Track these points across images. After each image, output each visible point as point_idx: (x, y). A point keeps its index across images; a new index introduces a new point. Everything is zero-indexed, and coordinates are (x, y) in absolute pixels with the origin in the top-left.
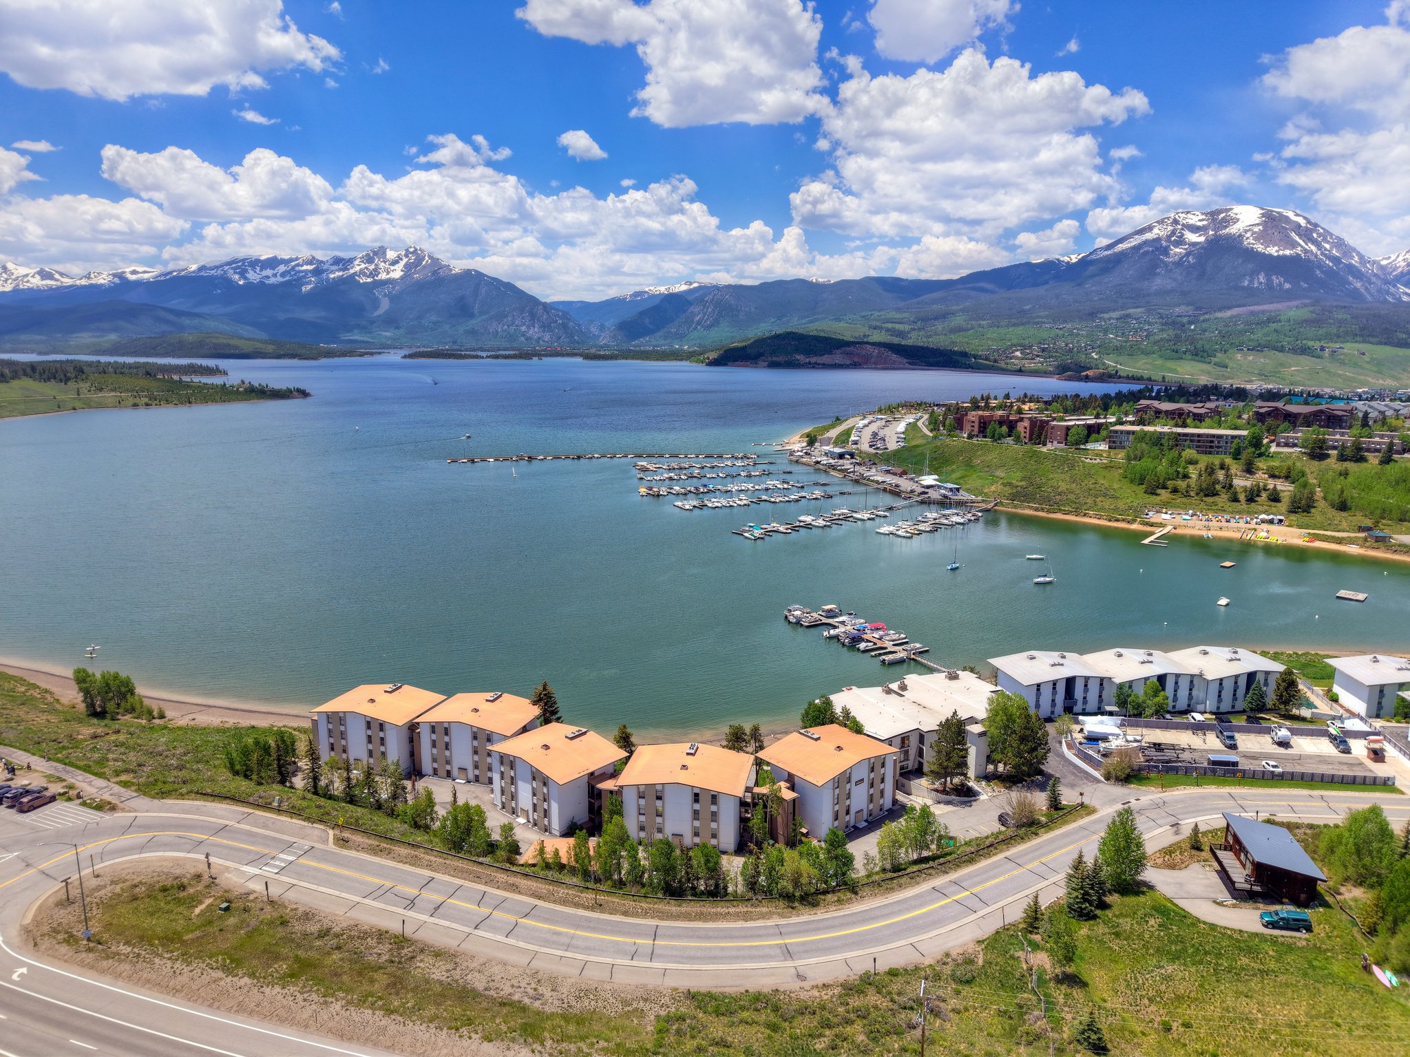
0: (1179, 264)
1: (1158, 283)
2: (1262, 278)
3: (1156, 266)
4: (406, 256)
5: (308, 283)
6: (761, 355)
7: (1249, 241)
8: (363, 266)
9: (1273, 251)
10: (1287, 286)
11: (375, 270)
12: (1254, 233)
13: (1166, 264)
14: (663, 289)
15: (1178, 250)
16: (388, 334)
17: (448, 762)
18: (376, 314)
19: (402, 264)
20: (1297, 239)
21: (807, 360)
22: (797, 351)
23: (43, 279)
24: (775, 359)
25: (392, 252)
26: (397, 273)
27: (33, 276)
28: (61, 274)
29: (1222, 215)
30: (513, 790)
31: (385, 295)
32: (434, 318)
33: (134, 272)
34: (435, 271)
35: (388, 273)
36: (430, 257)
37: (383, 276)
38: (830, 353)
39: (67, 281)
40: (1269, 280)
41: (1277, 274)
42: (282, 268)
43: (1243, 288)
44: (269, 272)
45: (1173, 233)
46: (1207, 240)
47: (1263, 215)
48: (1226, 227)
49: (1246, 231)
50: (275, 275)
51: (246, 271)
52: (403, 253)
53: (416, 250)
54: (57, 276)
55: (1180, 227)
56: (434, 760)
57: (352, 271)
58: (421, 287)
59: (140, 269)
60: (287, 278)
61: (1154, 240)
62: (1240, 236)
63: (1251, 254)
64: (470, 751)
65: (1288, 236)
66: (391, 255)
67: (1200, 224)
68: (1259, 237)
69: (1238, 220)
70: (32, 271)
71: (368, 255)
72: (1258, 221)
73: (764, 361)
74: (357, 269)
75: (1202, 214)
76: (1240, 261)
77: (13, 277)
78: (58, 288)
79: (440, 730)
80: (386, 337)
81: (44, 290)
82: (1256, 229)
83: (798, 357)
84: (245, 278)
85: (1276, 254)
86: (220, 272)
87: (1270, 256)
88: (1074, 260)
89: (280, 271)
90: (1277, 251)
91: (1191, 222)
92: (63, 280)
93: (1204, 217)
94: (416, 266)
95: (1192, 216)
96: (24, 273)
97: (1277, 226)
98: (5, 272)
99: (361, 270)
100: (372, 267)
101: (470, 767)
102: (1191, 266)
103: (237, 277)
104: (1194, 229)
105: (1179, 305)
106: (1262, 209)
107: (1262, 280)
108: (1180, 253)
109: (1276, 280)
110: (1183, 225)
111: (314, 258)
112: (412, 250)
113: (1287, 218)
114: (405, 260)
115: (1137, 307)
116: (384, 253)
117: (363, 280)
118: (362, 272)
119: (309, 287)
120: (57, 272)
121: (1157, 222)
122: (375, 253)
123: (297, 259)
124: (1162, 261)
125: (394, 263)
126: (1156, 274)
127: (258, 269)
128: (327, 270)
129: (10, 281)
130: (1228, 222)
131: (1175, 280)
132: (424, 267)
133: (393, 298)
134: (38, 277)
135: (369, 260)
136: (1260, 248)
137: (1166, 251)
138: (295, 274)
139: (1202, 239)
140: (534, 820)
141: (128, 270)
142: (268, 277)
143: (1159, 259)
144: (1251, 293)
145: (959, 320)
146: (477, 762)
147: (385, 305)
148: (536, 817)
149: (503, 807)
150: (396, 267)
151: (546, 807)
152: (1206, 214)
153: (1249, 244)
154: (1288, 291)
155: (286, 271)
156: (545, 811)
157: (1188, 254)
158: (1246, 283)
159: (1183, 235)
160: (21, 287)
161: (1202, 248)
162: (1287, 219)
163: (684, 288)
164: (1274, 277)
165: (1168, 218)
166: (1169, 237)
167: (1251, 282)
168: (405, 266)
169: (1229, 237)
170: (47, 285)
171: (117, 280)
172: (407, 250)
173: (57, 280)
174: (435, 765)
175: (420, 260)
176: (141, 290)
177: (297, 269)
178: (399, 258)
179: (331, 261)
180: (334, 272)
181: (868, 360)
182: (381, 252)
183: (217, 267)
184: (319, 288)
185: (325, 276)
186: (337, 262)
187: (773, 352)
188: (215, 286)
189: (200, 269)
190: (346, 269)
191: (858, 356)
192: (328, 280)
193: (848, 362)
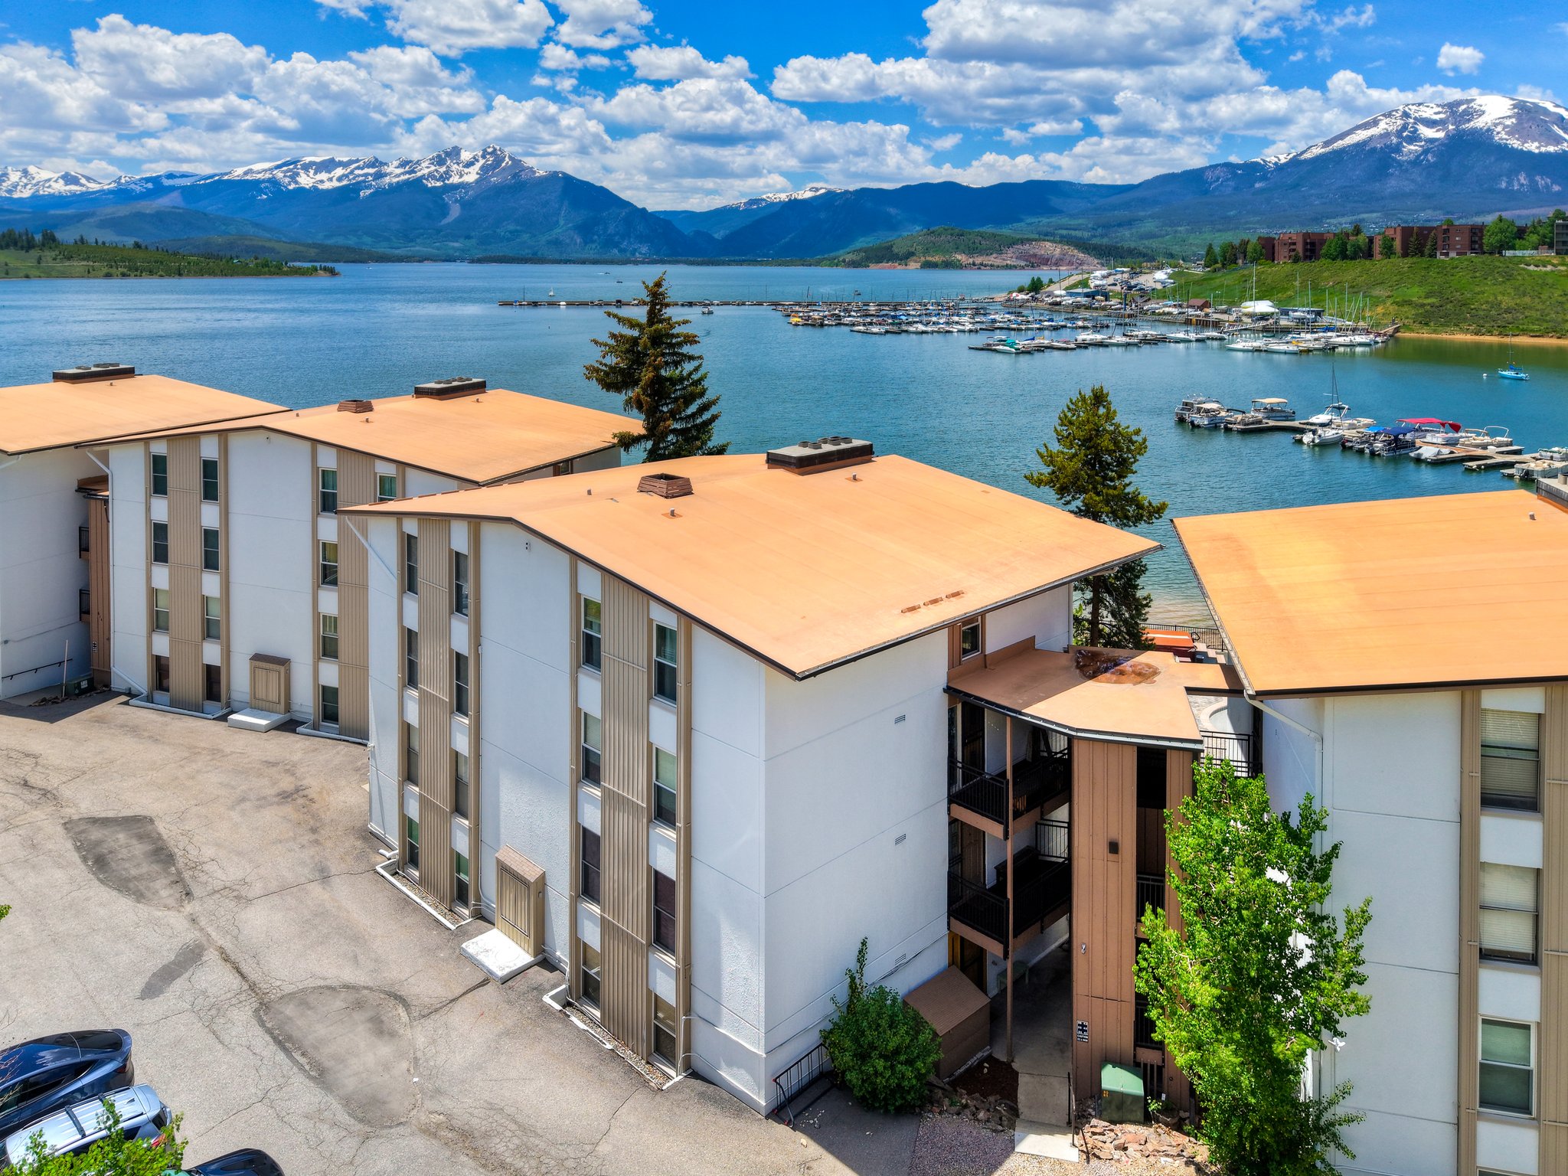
0: (1416, 162)
1: (1392, 184)
2: (1523, 178)
3: (1389, 166)
4: (483, 157)
5: (369, 187)
6: (912, 254)
7: (1501, 136)
8: (433, 168)
9: (1533, 147)
10: (1556, 188)
11: (447, 173)
12: (1505, 127)
13: (1400, 164)
14: (783, 196)
15: (1412, 147)
16: (456, 245)
17: (211, 630)
18: (445, 222)
19: (478, 165)
20: (1561, 133)
21: (971, 261)
22: (957, 249)
23: (66, 184)
24: (929, 259)
25: (468, 153)
26: (471, 176)
27: (56, 181)
28: (88, 179)
29: (1463, 107)
30: (462, 744)
31: (456, 201)
32: (512, 227)
34: (516, 174)
35: (461, 176)
36: (511, 158)
37: (455, 180)
38: (1000, 252)
39: (94, 187)
40: (1533, 184)
41: (1542, 174)
42: (339, 172)
43: (1501, 190)
44: (324, 176)
45: (1404, 127)
46: (1447, 135)
47: (1515, 106)
48: (1469, 121)
49: (1496, 125)
50: (330, 179)
51: (298, 174)
52: (480, 154)
53: (495, 150)
54: (83, 181)
55: (1412, 121)
56: (158, 622)
57: (419, 174)
58: (499, 191)
60: (345, 182)
61: (1381, 136)
62: (1489, 130)
63: (1504, 151)
64: (304, 569)
65: (1550, 131)
66: (466, 156)
67: (1437, 117)
68: (1512, 131)
69: (1484, 112)
70: (56, 176)
71: (439, 156)
72: (1509, 113)
73: (916, 262)
74: (426, 171)
75: (1438, 106)
76: (1493, 159)
77: (34, 182)
78: (83, 194)
79: (184, 476)
80: (453, 248)
81: (67, 197)
82: (1508, 122)
83: (959, 257)
84: (296, 182)
85: (1537, 151)
86: (268, 175)
87: (1530, 153)
88: (1283, 161)
89: (337, 175)
90: (1538, 148)
91: (1425, 115)
92: (89, 185)
93: (1440, 109)
94: (495, 168)
95: (1425, 109)
96: (47, 177)
97: (1533, 119)
98: (26, 177)
99: (430, 173)
100: (443, 169)
101: (300, 647)
102: (1430, 165)
103: (287, 181)
104: (1430, 123)
105: (1424, 209)
106: (1513, 99)
107: (1523, 181)
108: (1416, 151)
109: (1541, 181)
110: (1415, 118)
111: (377, 160)
112: (490, 150)
113: (1545, 109)
114: (482, 162)
115: (1372, 212)
116: (458, 154)
117: (431, 184)
118: (431, 176)
119: (368, 192)
120: (83, 176)
121: (1383, 115)
122: (448, 154)
123: (357, 161)
124: (1394, 159)
125: (469, 164)
126: (1388, 175)
127: (312, 172)
128: (391, 173)
129: (29, 187)
130: (1470, 114)
131: (1413, 181)
132: (504, 169)
133: (465, 205)
134: (61, 182)
135: (440, 161)
136: (1515, 143)
137: (1398, 149)
138: (354, 178)
139: (1441, 135)
140: (579, 948)
141: (164, 173)
142: (322, 182)
143: (1390, 157)
144: (1511, 196)
145: (1149, 226)
146: (330, 622)
147: (455, 211)
148: (592, 936)
149: (412, 856)
150: (471, 169)
151: (666, 862)
152: (1443, 106)
153: (1501, 139)
154: (1558, 193)
155: (343, 175)
156: (662, 889)
157: (1426, 152)
158: (1504, 185)
159: (1416, 130)
160: (41, 193)
161: (1442, 144)
162: (1545, 111)
163: (809, 194)
164: (1538, 178)
165: (1396, 111)
166: (1399, 133)
167: (1510, 183)
168: (482, 168)
169: (1475, 132)
170: (70, 191)
171: (149, 184)
172: (485, 151)
173: (82, 185)
174: (162, 645)
175: (499, 160)
176: (175, 194)
177: (357, 172)
178: (475, 160)
179: (396, 163)
180: (398, 176)
181: (1048, 260)
182: (454, 153)
183: (265, 171)
184: (380, 193)
185: (387, 180)
186: (403, 164)
187: (926, 251)
188: (261, 191)
189: (246, 173)
190: (413, 172)
191: (1035, 255)
192: (390, 185)
193: (1023, 263)
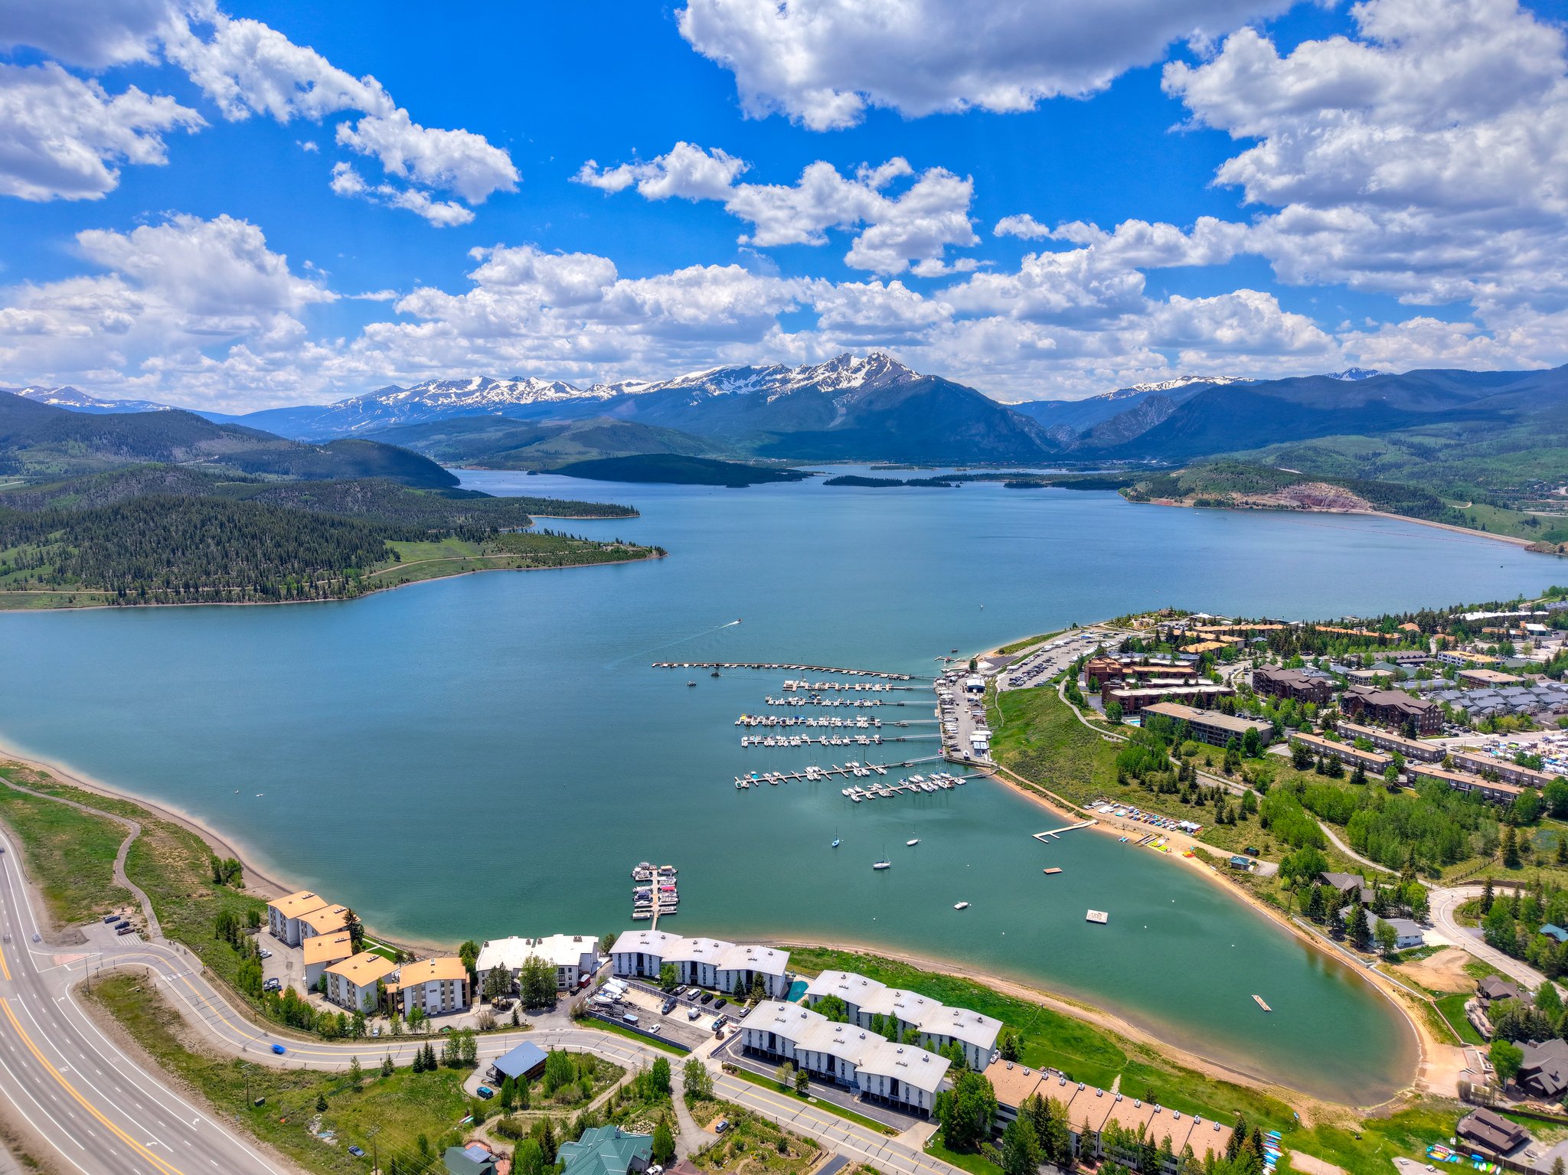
4: (869, 363)
5: (773, 394)
6: (1190, 491)
8: (827, 374)
11: (837, 379)
14: (1154, 386)
18: (832, 425)
19: (864, 371)
21: (1245, 500)
22: (1234, 488)
23: (556, 392)
24: (1206, 496)
25: (856, 359)
26: (858, 381)
27: (549, 390)
28: (571, 388)
31: (843, 405)
33: (629, 385)
34: (895, 378)
35: (849, 381)
36: (892, 363)
37: (844, 385)
38: (1275, 492)
39: (575, 394)
42: (754, 378)
44: (741, 383)
50: (746, 385)
51: (722, 382)
52: (866, 360)
53: (879, 356)
54: (568, 389)
57: (816, 380)
58: (880, 394)
59: (634, 382)
60: (757, 389)
66: (855, 362)
70: (549, 385)
71: (832, 363)
73: (1193, 498)
74: (821, 377)
77: (534, 391)
78: (568, 400)
81: (557, 402)
83: (1234, 495)
84: (721, 390)
86: (699, 384)
89: (752, 382)
92: (572, 393)
94: (877, 374)
96: (543, 387)
98: (529, 387)
99: (824, 379)
100: (835, 375)
103: (713, 387)
111: (783, 367)
112: (874, 357)
114: (867, 367)
116: (849, 360)
117: (824, 389)
118: (824, 381)
119: (774, 397)
120: (568, 385)
122: (840, 361)
123: (768, 368)
125: (857, 370)
127: (733, 379)
128: (794, 380)
129: (531, 395)
132: (885, 374)
133: (850, 409)
134: (553, 390)
135: (833, 367)
138: (764, 384)
141: (624, 382)
142: (740, 388)
147: (841, 416)
150: (858, 375)
155: (757, 382)
160: (540, 399)
163: (1180, 383)
168: (867, 374)
170: (559, 398)
171: (614, 393)
172: (870, 357)
173: (567, 393)
175: (881, 366)
176: (630, 402)
177: (767, 378)
178: (862, 365)
179: (798, 370)
180: (799, 381)
181: (1321, 501)
182: (845, 360)
183: (697, 379)
184: (784, 398)
185: (789, 386)
186: (803, 371)
187: (1205, 489)
188: (693, 399)
189: (683, 381)
190: (811, 378)
191: (1309, 496)
192: (792, 390)
193: (1295, 503)
